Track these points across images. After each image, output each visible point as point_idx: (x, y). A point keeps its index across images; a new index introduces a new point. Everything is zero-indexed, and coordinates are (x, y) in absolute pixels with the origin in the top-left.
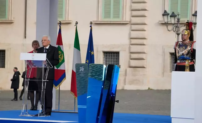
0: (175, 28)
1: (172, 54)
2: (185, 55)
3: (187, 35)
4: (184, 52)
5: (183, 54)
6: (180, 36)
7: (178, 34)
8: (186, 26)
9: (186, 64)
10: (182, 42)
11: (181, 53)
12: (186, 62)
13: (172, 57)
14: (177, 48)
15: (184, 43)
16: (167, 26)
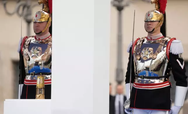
0: (21, 8)
1: (15, 63)
2: (41, 64)
3: (45, 23)
4: (39, 58)
5: (37, 63)
6: (32, 25)
7: (29, 22)
8: (42, 5)
9: (38, 82)
10: (36, 38)
11: (33, 61)
12: (38, 80)
13: (15, 69)
14: (26, 51)
15: (39, 39)
16: (5, 5)
